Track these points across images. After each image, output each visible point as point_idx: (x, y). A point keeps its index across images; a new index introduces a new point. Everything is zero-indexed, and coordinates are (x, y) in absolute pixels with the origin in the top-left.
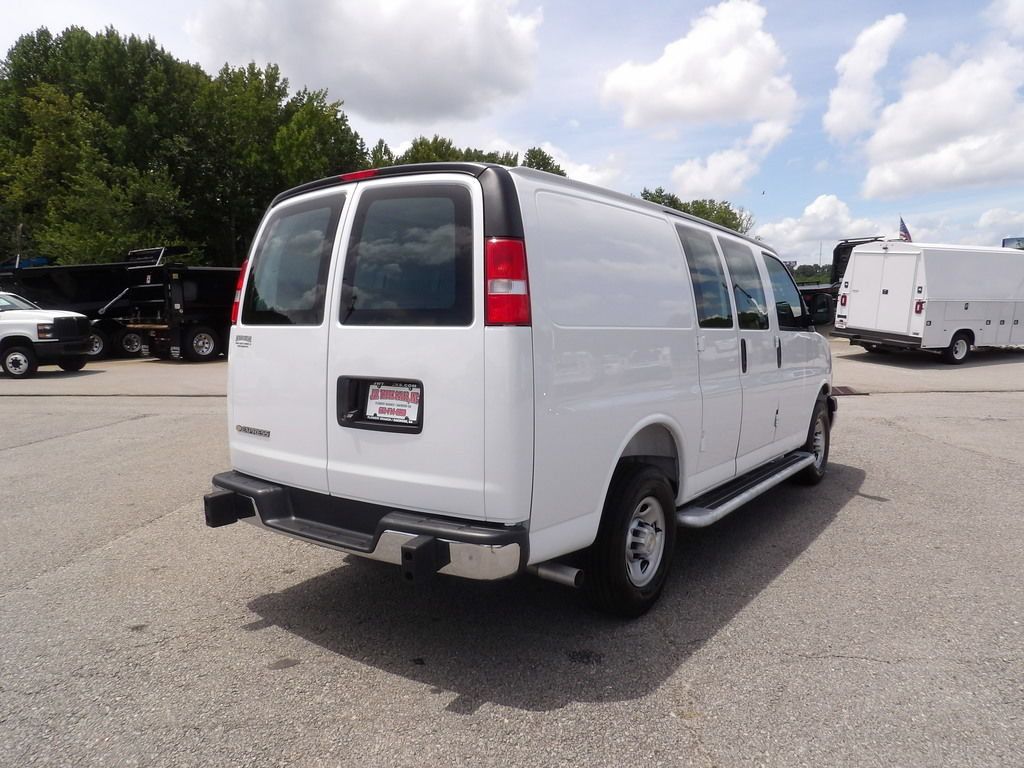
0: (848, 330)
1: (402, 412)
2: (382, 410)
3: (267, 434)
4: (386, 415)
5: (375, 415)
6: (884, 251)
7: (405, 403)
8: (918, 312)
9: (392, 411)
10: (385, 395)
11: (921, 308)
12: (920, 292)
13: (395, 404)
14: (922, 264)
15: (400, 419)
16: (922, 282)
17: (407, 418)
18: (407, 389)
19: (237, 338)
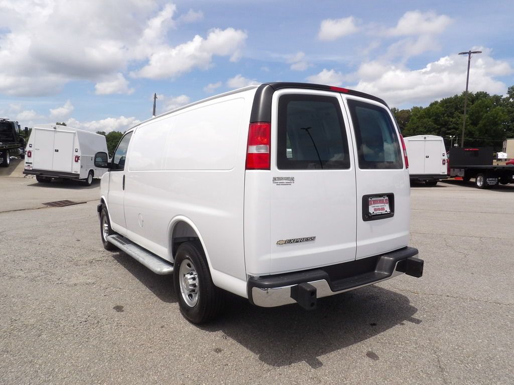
0: (33, 170)
1: (383, 209)
2: (375, 210)
3: (313, 239)
4: (378, 212)
5: (373, 213)
6: (54, 130)
7: (383, 205)
8: (76, 161)
9: (379, 209)
10: (375, 202)
11: (78, 159)
12: (77, 151)
13: (379, 205)
14: (77, 137)
15: (383, 212)
16: (77, 146)
17: (386, 211)
18: (382, 198)
19: (275, 179)
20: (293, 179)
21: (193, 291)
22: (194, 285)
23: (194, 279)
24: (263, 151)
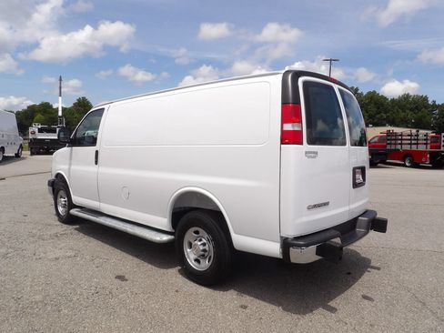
4: (358, 181)
17: (361, 181)
19: (306, 153)
20: (317, 153)
21: (203, 255)
22: (205, 250)
23: (204, 244)
24: (296, 129)
